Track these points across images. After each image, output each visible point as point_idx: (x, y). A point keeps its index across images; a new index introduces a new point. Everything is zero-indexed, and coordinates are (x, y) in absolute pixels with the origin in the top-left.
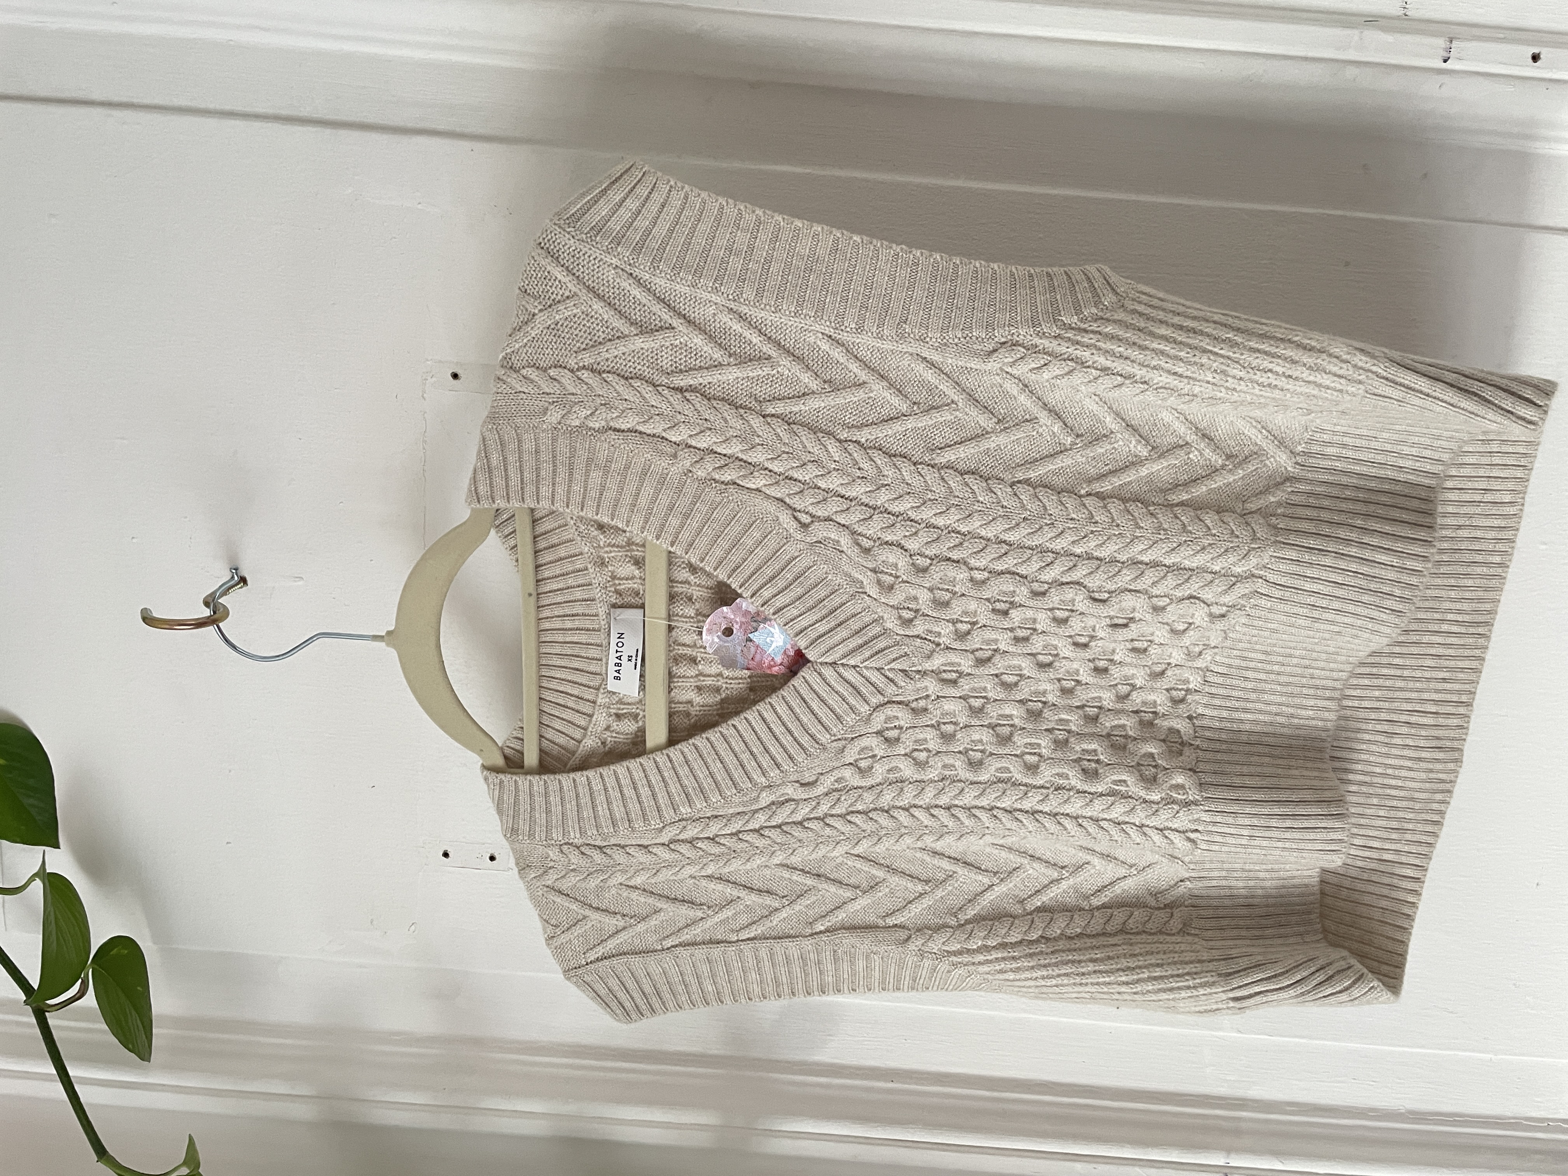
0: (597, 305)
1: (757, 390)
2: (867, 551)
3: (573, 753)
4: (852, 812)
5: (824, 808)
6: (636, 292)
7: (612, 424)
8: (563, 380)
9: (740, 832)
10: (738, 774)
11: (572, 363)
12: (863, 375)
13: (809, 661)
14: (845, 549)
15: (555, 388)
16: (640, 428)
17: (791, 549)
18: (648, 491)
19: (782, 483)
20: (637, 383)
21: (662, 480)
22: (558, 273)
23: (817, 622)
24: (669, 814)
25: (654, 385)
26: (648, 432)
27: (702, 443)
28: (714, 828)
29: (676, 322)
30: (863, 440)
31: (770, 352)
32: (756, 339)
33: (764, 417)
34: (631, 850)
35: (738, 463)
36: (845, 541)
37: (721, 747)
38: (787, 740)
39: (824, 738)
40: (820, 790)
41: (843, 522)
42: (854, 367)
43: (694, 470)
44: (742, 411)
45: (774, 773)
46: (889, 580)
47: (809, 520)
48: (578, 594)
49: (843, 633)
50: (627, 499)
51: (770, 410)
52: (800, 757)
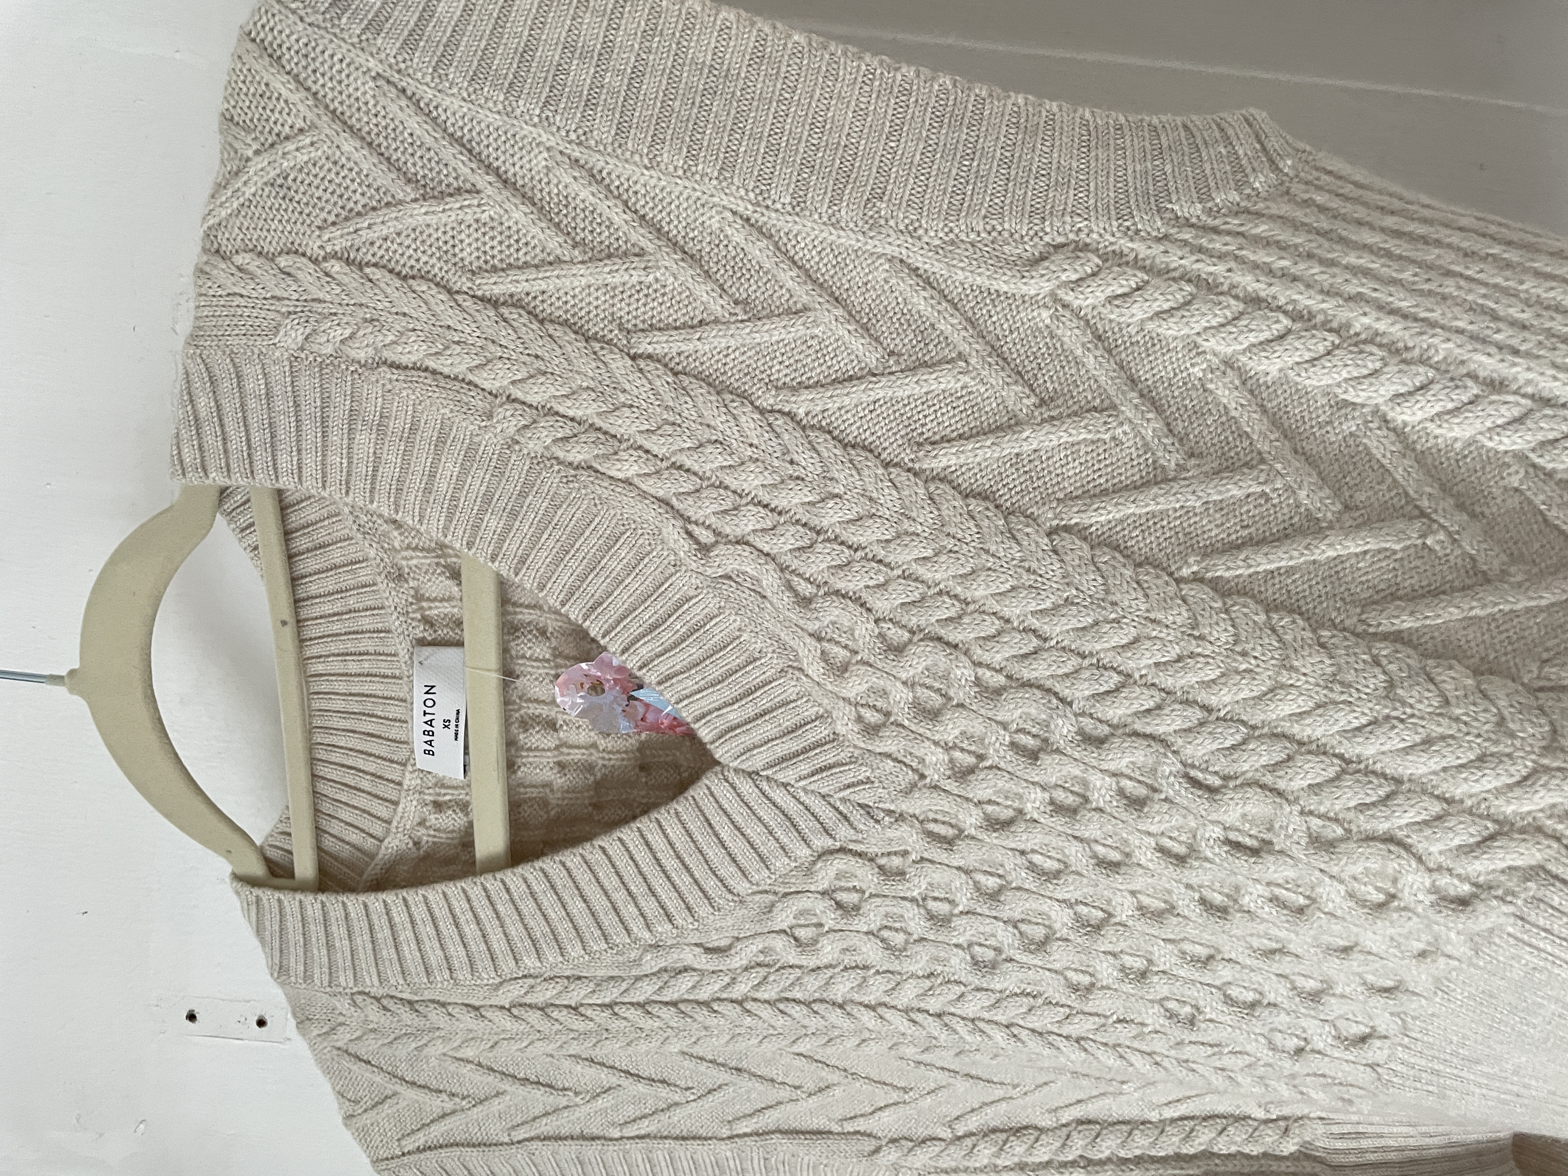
0: (349, 145)
1: (621, 309)
2: (805, 602)
3: (372, 856)
4: (787, 999)
5: (740, 990)
6: (413, 123)
7: (386, 354)
8: (300, 275)
9: (616, 1004)
10: (609, 920)
11: (313, 247)
12: (803, 294)
13: (718, 763)
14: (769, 594)
15: (290, 290)
16: (431, 364)
17: (683, 584)
18: (449, 468)
19: (666, 474)
20: (421, 286)
21: (470, 453)
22: (280, 84)
23: (726, 705)
24: (508, 966)
25: (449, 291)
26: (446, 371)
27: (536, 394)
28: (577, 994)
29: (482, 180)
30: (801, 412)
31: (643, 243)
32: (619, 217)
33: (633, 358)
34: (455, 1011)
35: (593, 435)
36: (770, 580)
37: (584, 877)
38: (683, 881)
39: (742, 887)
40: (737, 961)
41: (766, 549)
42: (788, 277)
43: (522, 440)
44: (597, 346)
45: (663, 928)
46: (841, 654)
47: (712, 539)
48: (366, 622)
49: (765, 729)
50: (416, 482)
51: (644, 346)
52: (703, 910)
